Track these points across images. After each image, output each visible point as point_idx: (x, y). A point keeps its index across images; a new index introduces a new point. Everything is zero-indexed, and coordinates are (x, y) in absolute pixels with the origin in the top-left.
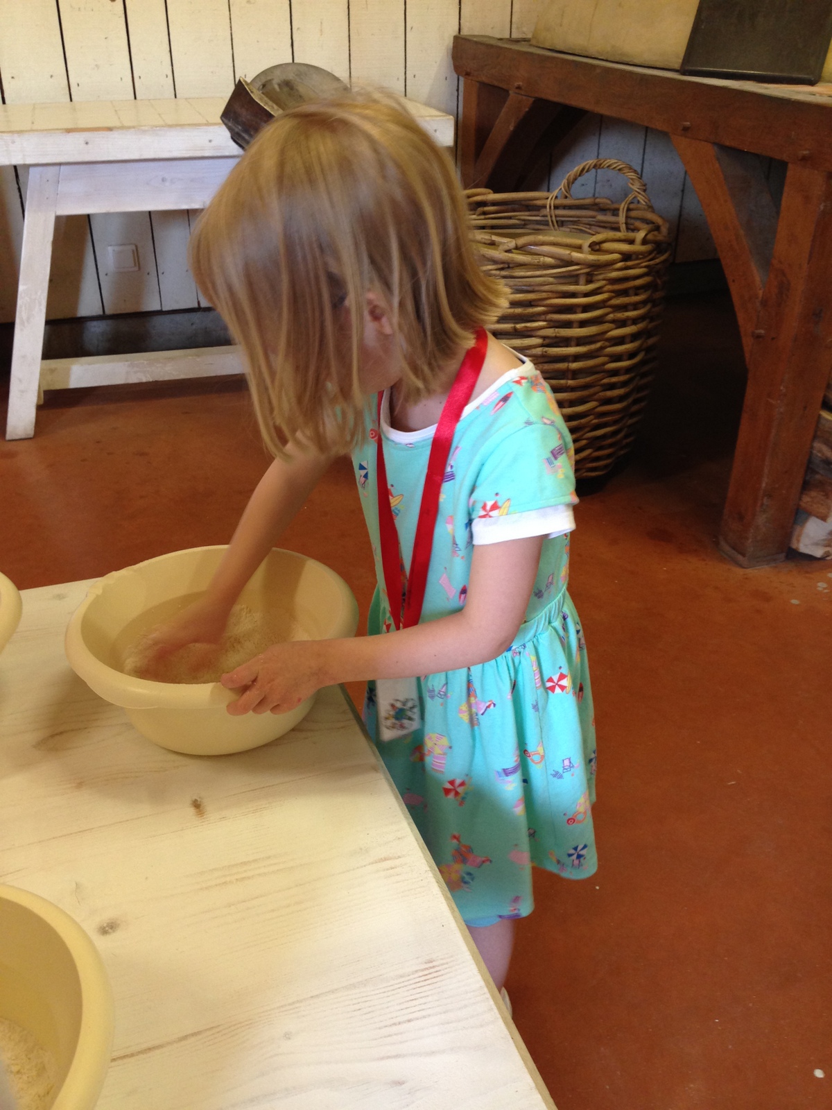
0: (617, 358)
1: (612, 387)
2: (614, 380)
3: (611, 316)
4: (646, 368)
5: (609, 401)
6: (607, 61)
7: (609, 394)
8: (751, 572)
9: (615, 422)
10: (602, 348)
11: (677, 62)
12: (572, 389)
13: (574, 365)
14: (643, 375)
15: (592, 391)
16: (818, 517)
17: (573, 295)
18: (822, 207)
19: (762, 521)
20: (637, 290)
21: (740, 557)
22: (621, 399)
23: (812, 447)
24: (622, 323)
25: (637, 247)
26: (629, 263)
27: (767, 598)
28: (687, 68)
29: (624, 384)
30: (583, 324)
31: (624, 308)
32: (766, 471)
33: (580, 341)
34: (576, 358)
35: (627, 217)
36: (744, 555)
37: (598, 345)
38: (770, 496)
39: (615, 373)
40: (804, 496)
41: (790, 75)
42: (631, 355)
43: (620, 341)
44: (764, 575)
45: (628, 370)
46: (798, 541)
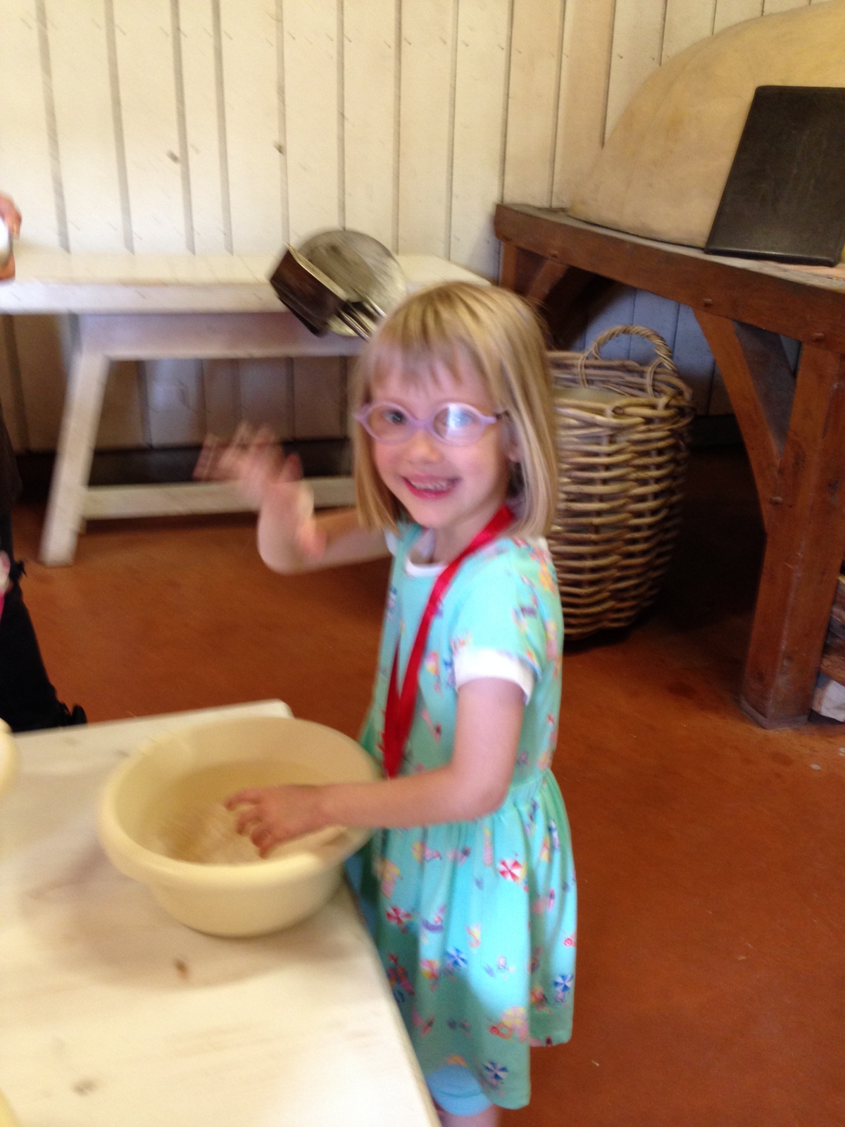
0: (639, 514)
1: (634, 541)
2: (637, 535)
3: (634, 475)
4: (669, 524)
5: (630, 555)
6: (637, 236)
7: (632, 548)
8: (771, 733)
9: (638, 576)
10: (624, 505)
11: (701, 242)
12: (595, 543)
13: (596, 521)
14: (667, 531)
15: (615, 544)
16: (837, 681)
17: (596, 454)
18: (835, 386)
19: (782, 682)
20: (660, 452)
21: (761, 718)
22: (643, 553)
23: (831, 612)
24: (643, 482)
25: (661, 412)
26: (652, 427)
27: (786, 761)
28: (712, 247)
29: (646, 539)
30: (605, 482)
31: (645, 467)
32: (785, 633)
33: (602, 498)
34: (599, 513)
35: (654, 380)
36: (764, 715)
37: (621, 502)
38: (790, 658)
39: (637, 528)
40: (825, 660)
41: (810, 256)
42: (654, 512)
43: (642, 498)
44: (784, 736)
45: (650, 526)
46: (820, 704)
